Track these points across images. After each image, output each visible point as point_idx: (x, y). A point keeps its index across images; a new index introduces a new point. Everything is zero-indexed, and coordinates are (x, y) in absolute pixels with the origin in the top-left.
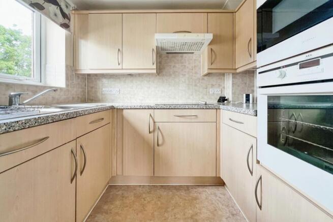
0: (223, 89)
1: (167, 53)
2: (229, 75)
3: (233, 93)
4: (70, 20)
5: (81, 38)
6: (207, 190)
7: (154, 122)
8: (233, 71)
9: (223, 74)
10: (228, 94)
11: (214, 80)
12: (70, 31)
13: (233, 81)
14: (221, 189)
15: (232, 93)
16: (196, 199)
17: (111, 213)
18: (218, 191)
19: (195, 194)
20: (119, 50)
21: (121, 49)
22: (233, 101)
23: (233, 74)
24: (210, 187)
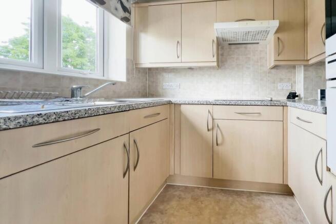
0: (293, 84)
1: (230, 44)
2: (300, 67)
3: (306, 89)
4: (130, 14)
5: (141, 31)
6: (272, 199)
7: (213, 119)
8: (305, 63)
9: (294, 67)
10: (300, 90)
11: (282, 73)
12: (130, 24)
13: (304, 74)
14: (289, 199)
15: (304, 89)
16: (259, 207)
17: (166, 213)
18: (286, 201)
19: (259, 203)
20: (178, 42)
21: (180, 41)
22: (305, 98)
23: (305, 66)
24: (277, 196)
